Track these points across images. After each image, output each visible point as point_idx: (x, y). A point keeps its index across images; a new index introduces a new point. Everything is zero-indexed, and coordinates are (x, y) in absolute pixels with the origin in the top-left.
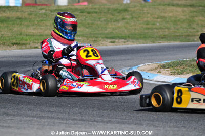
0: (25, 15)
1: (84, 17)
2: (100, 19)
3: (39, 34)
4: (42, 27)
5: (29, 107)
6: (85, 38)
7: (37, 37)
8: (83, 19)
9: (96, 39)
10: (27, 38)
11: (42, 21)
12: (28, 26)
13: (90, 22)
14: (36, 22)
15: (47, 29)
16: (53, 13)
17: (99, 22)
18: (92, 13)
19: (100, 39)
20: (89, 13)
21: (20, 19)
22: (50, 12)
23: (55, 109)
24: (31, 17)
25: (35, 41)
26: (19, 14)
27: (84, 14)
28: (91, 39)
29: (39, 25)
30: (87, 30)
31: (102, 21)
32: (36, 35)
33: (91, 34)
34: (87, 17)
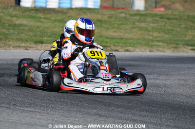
0: (105, 18)
1: (164, 23)
2: (180, 25)
3: (119, 37)
4: (122, 31)
5: (120, 109)
6: (165, 44)
7: (118, 41)
8: (162, 25)
9: (176, 46)
10: (108, 40)
11: (121, 24)
12: (108, 29)
13: (170, 28)
14: (116, 26)
15: (127, 32)
16: (132, 18)
17: (179, 29)
18: (172, 19)
19: (181, 45)
20: (168, 19)
21: (100, 21)
22: (129, 16)
23: (146, 114)
24: (111, 20)
25: (115, 44)
26: (99, 17)
27: (164, 20)
28: (172, 46)
29: (119, 28)
30: (167, 36)
31: (181, 28)
32: (117, 38)
33: (170, 40)
34: (166, 23)
